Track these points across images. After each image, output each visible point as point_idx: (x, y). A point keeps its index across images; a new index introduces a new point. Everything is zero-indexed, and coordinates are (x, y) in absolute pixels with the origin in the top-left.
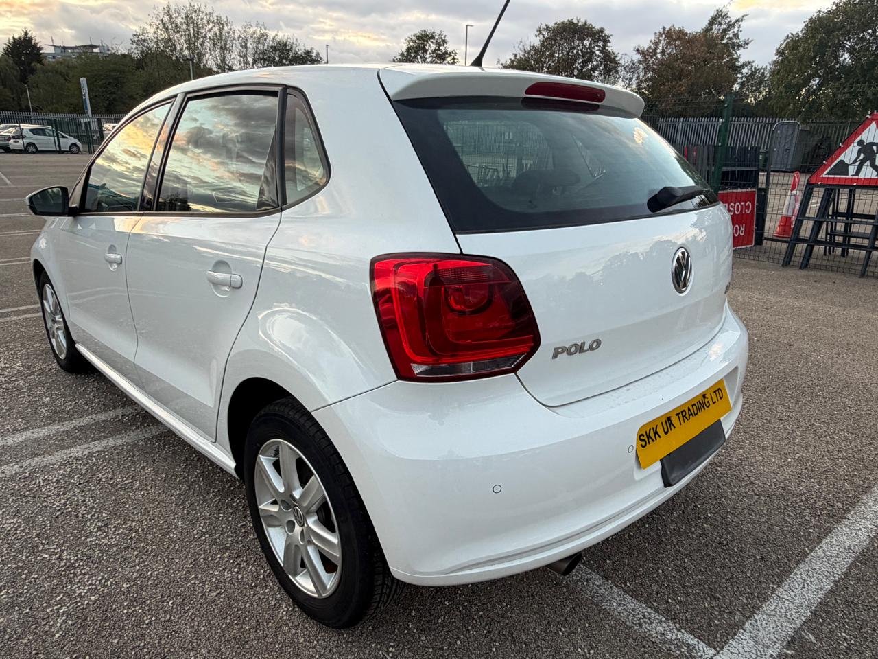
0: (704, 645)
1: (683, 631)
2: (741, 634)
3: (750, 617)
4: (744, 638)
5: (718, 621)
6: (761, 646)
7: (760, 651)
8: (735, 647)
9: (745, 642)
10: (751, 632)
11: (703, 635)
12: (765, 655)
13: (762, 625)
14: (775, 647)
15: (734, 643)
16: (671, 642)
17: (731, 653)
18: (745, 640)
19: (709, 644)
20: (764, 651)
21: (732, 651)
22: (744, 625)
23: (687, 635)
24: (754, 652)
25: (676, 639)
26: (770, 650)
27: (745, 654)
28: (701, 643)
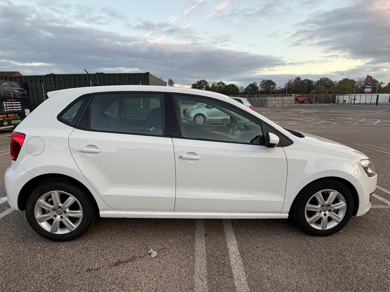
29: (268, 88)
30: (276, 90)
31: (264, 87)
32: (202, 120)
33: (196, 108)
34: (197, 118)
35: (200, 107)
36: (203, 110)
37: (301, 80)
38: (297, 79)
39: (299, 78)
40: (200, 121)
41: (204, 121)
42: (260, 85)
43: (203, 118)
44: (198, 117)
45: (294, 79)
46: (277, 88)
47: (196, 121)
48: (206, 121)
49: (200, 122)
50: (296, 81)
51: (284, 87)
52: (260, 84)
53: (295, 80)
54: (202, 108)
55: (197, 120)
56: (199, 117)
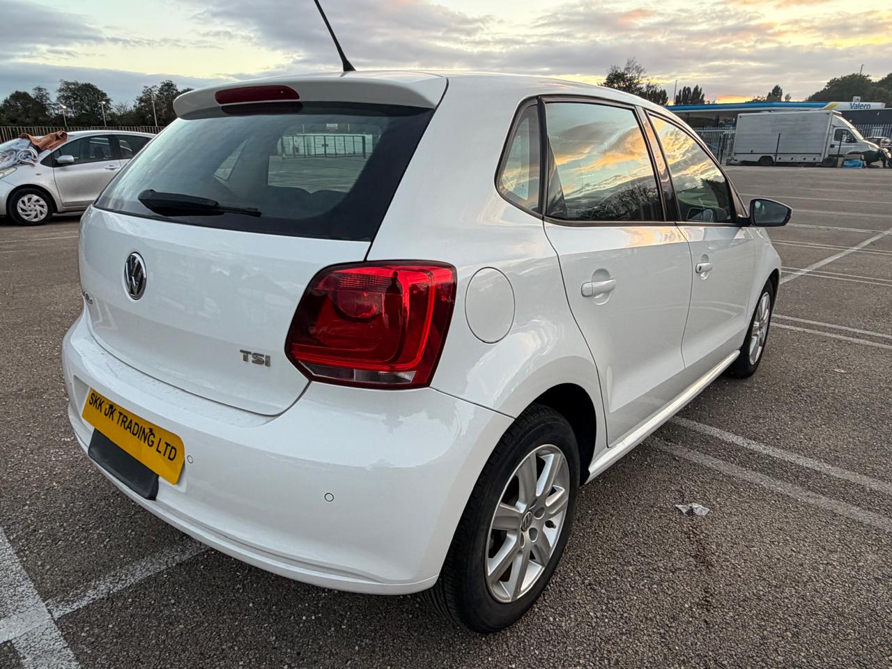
0: (67, 612)
1: (91, 602)
2: (61, 643)
3: (77, 659)
4: (56, 644)
5: (87, 630)
6: (39, 654)
7: (35, 651)
8: (51, 633)
9: (52, 643)
10: (60, 652)
11: (78, 614)
12: (28, 654)
13: (62, 664)
14: (31, 665)
15: (56, 634)
16: (84, 591)
17: (47, 629)
18: (54, 644)
19: (66, 616)
20: (33, 654)
21: (48, 630)
22: (71, 649)
23: (84, 603)
24: (37, 646)
25: (85, 596)
26: (31, 659)
27: (39, 639)
28: (71, 611)
29: (87, 107)
30: (114, 113)
31: (73, 103)
32: (42, 206)
33: (9, 168)
34: (20, 201)
35: (22, 163)
36: (38, 174)
37: (176, 90)
38: (166, 88)
39: (172, 85)
40: (34, 213)
41: (50, 212)
42: (58, 98)
43: (43, 202)
44: (25, 199)
45: (159, 86)
46: (114, 110)
47: (20, 211)
48: (55, 210)
49: (36, 217)
50: (165, 93)
51: (135, 106)
52: (58, 94)
53: (162, 89)
54: (33, 165)
55: (22, 210)
56: (29, 200)
